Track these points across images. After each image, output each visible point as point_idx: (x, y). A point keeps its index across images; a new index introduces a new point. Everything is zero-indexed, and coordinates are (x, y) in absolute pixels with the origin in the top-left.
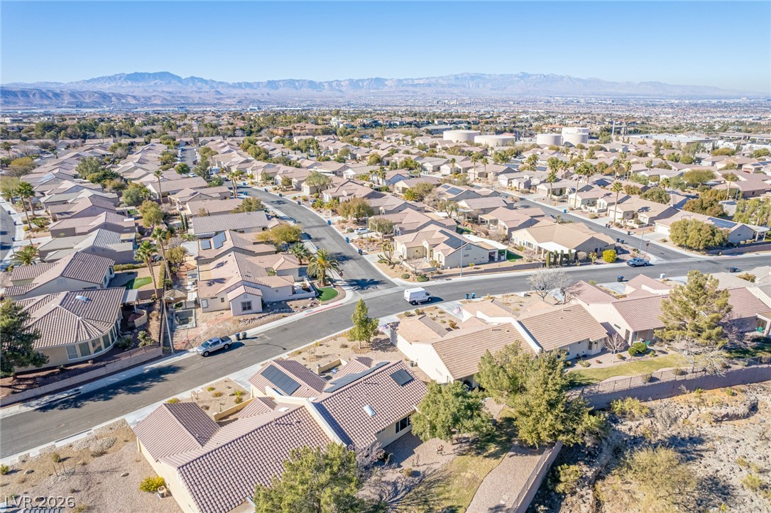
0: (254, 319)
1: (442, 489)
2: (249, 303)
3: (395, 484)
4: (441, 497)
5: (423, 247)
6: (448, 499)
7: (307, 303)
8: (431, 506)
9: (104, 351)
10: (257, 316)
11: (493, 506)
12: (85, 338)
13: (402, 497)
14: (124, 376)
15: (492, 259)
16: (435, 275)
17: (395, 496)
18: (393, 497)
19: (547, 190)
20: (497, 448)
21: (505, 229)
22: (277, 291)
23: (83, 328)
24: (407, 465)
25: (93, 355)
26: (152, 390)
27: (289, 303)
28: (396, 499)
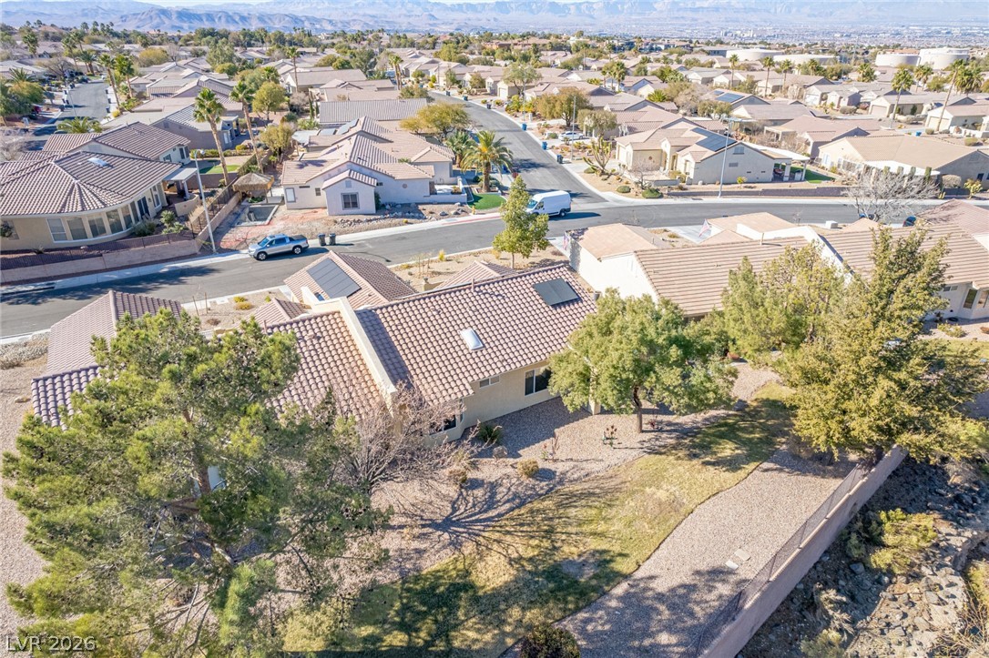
0: (359, 221)
1: (594, 512)
2: (354, 196)
3: (493, 487)
4: (586, 528)
5: (662, 150)
6: (601, 535)
7: (450, 209)
8: (557, 545)
9: (108, 236)
10: (364, 218)
11: (703, 567)
12: (75, 208)
13: (500, 515)
14: (127, 274)
15: (778, 177)
16: (675, 191)
17: (486, 511)
18: (480, 512)
19: (888, 105)
20: (739, 452)
21: (808, 144)
22: (405, 186)
23: (77, 196)
24: (532, 454)
27: (420, 207)
28: (484, 516)
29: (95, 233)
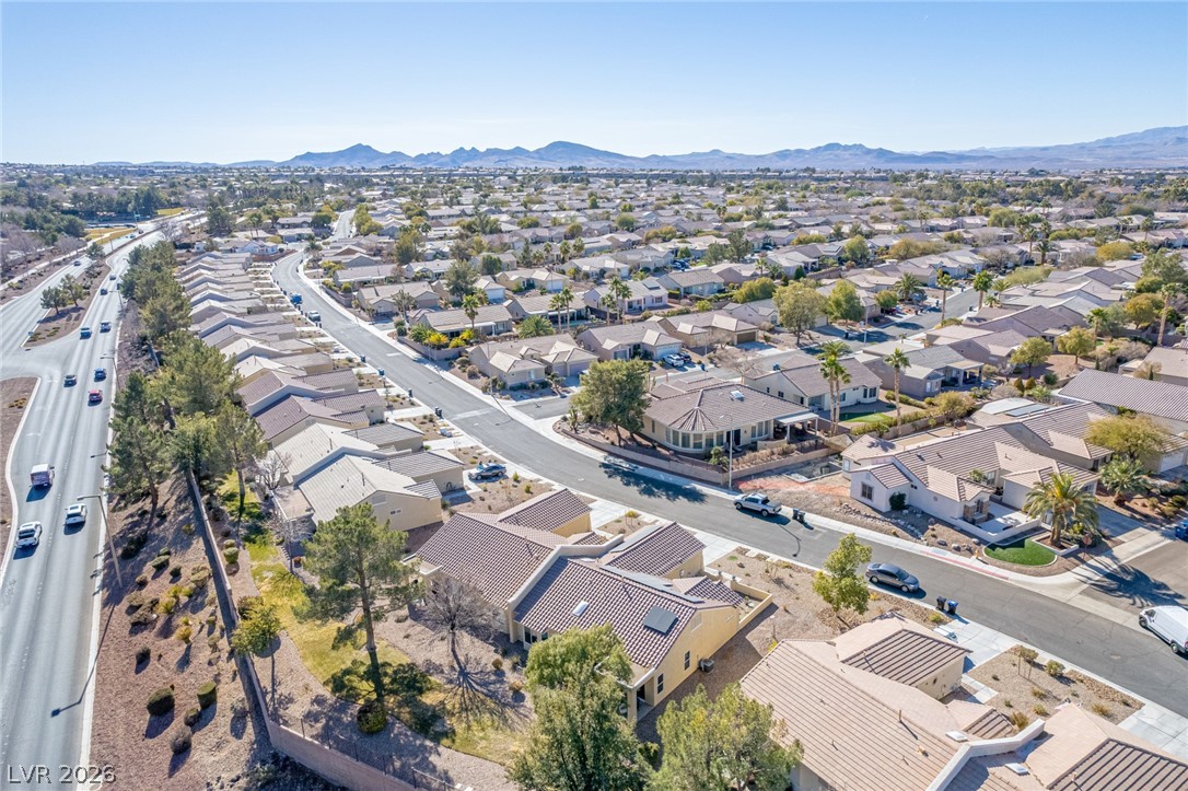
0: (857, 512)
7: (959, 542)
9: (691, 450)
11: (451, 774)
12: (687, 429)
14: (671, 479)
23: (688, 417)
25: (680, 448)
26: (653, 500)
27: (935, 526)
29: (684, 445)
